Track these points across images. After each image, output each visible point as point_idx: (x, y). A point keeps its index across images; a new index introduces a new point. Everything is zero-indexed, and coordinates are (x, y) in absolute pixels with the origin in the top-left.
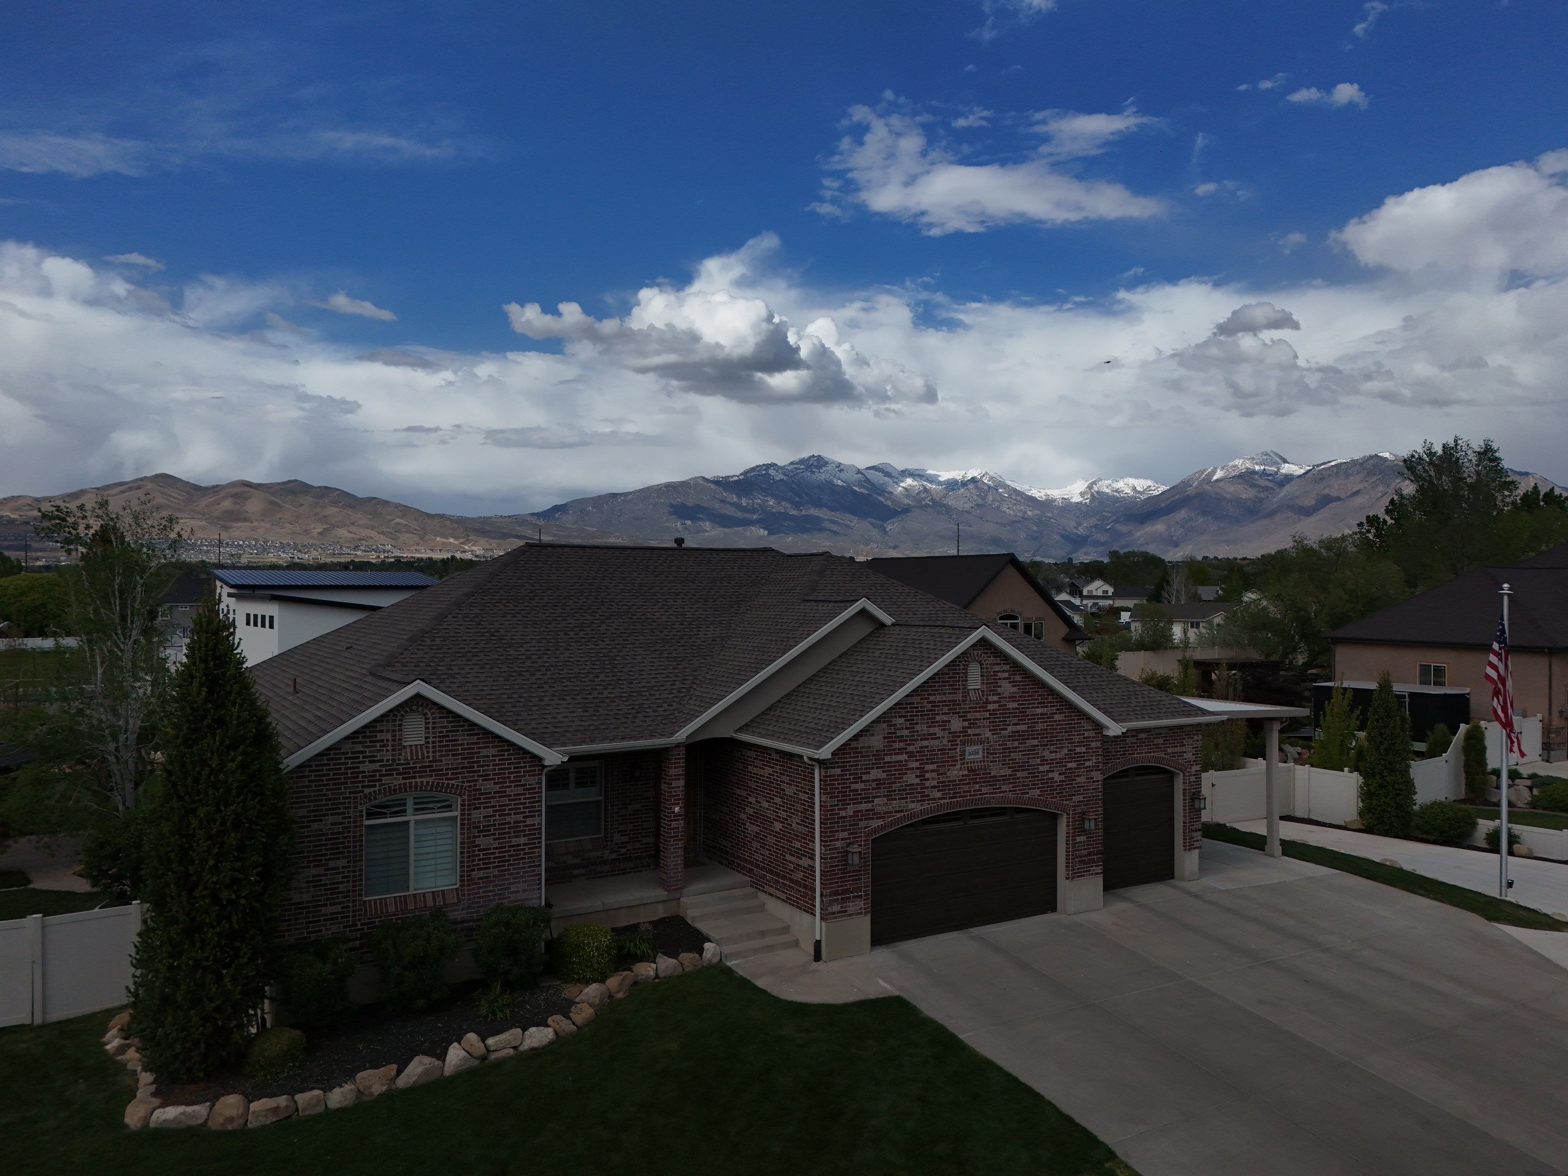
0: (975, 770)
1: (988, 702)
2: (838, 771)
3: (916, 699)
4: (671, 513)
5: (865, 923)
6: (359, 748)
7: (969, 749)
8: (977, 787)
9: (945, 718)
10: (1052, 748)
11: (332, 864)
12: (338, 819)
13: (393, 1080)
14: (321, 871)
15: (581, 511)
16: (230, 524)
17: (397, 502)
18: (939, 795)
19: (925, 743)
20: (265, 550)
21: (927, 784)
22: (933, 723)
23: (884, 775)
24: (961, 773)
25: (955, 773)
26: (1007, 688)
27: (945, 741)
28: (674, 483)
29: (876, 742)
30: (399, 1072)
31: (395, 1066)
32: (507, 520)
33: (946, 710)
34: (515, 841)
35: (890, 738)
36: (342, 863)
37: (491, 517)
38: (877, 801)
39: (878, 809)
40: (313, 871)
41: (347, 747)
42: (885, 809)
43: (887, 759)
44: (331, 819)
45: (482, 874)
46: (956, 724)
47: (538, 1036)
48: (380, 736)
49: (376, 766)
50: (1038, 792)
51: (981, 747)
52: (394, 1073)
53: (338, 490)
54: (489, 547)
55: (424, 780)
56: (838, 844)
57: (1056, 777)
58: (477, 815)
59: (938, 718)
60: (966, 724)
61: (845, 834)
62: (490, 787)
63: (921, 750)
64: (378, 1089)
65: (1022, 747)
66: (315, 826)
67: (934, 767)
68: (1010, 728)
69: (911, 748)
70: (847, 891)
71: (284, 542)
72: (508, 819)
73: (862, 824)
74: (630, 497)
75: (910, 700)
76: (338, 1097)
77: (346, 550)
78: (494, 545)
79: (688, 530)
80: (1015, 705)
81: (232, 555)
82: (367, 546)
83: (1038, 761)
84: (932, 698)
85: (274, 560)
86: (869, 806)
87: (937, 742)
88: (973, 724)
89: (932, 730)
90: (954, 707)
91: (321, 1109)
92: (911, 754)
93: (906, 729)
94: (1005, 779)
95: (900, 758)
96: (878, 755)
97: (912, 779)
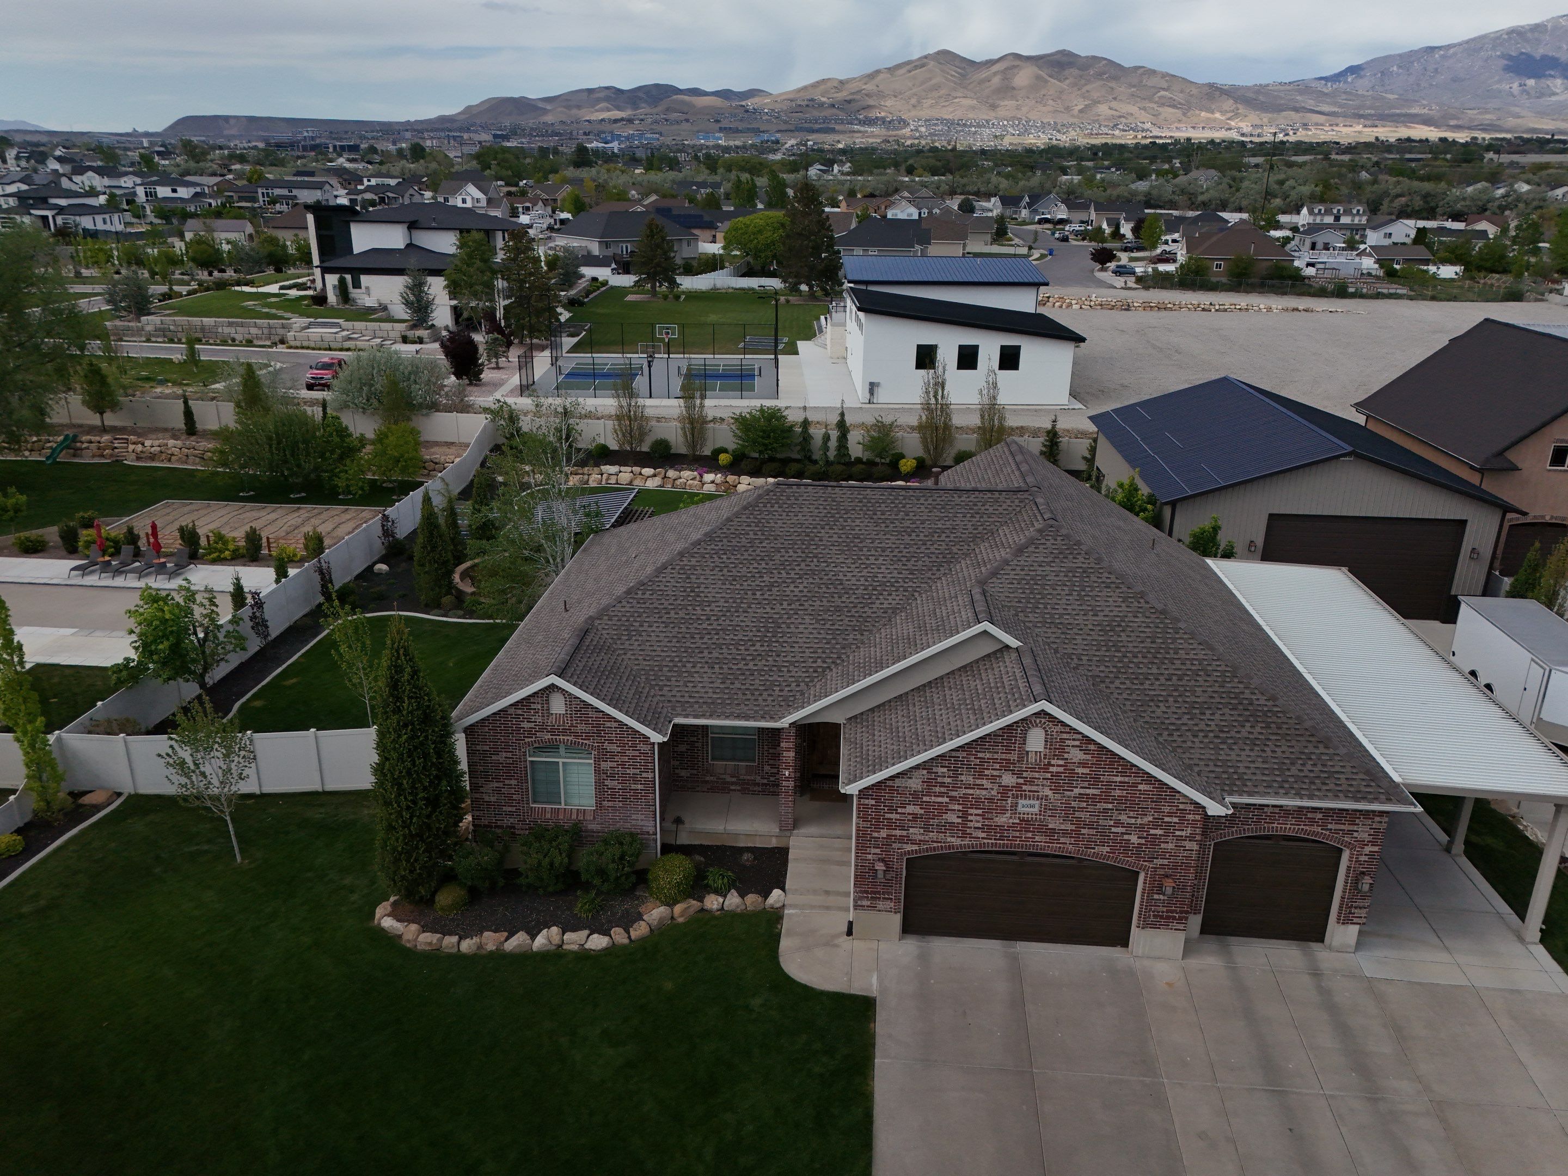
0: (1028, 821)
1: (1049, 764)
2: (873, 802)
3: (961, 754)
4: (1507, 69)
5: (897, 919)
6: (520, 712)
7: (1022, 802)
8: (1030, 835)
9: (995, 773)
10: (1131, 814)
11: (507, 782)
12: (510, 755)
13: (502, 943)
14: (501, 785)
15: (1382, 73)
16: (998, 102)
17: (1164, 71)
18: (984, 835)
19: (971, 791)
20: (1027, 132)
21: (971, 824)
22: (981, 775)
23: (922, 812)
24: (1011, 821)
25: (1002, 820)
26: (1076, 755)
27: (994, 793)
28: (1522, 27)
29: (915, 784)
30: (506, 940)
31: (506, 934)
32: (1287, 87)
33: (997, 766)
34: (633, 787)
35: (929, 783)
36: (513, 782)
37: (1268, 85)
38: (911, 830)
39: (914, 837)
40: (496, 785)
41: (512, 711)
42: (922, 838)
43: (925, 799)
44: (504, 754)
45: (610, 804)
46: (1008, 779)
47: (598, 942)
48: (533, 706)
49: (532, 725)
50: (1106, 849)
51: (1038, 802)
52: (502, 939)
53: (1105, 59)
54: (1259, 122)
55: (566, 738)
56: (870, 857)
57: (1134, 839)
58: (604, 765)
59: (986, 772)
60: (1021, 781)
61: (878, 851)
62: (613, 748)
63: (965, 797)
64: (491, 947)
65: (1090, 808)
66: (494, 757)
67: (980, 812)
68: (1077, 791)
69: (954, 794)
70: (879, 893)
71: (1045, 121)
72: (628, 771)
73: (894, 845)
74: (1452, 51)
75: (954, 754)
76: (467, 946)
77: (1105, 130)
78: (1265, 120)
79: (1528, 93)
80: (1086, 771)
81: (996, 137)
82: (1126, 124)
83: (1112, 823)
84: (980, 755)
85: (1033, 141)
86: (904, 833)
87: (984, 792)
88: (1030, 782)
89: (978, 782)
90: (1007, 766)
91: (455, 950)
92: (953, 799)
93: (949, 777)
94: (1065, 833)
95: (940, 800)
96: (915, 795)
97: (953, 818)
